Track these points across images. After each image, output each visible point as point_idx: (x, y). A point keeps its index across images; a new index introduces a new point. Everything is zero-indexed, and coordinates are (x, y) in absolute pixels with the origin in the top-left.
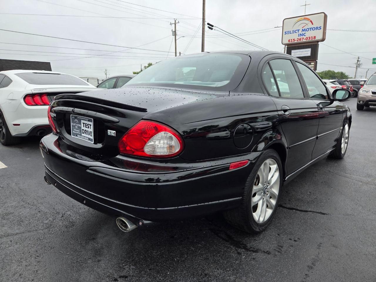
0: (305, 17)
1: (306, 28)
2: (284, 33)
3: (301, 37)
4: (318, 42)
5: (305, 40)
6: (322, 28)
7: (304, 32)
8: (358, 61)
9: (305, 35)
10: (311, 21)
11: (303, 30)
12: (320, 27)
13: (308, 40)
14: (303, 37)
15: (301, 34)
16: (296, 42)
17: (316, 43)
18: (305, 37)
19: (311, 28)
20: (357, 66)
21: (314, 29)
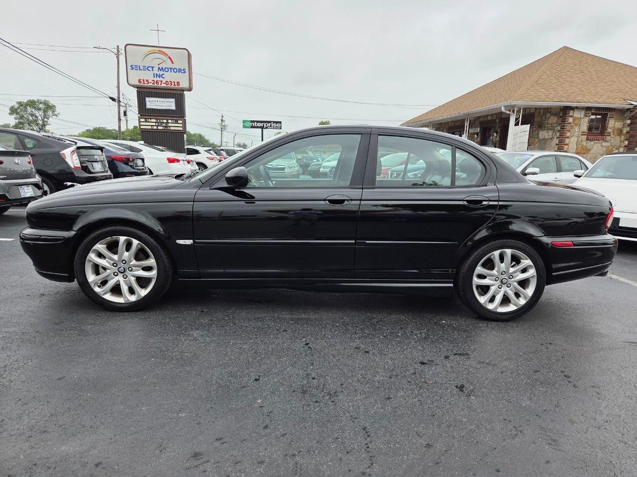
0: (160, 50)
1: (163, 66)
2: (129, 68)
3: (158, 79)
4: (183, 91)
5: (165, 85)
6: (187, 70)
7: (161, 73)
8: (222, 120)
9: (163, 76)
10: (169, 58)
11: (159, 68)
12: (184, 70)
13: (169, 86)
14: (161, 79)
15: (157, 75)
16: (150, 84)
17: (181, 92)
18: (164, 81)
19: (171, 69)
20: (222, 128)
21: (175, 70)
